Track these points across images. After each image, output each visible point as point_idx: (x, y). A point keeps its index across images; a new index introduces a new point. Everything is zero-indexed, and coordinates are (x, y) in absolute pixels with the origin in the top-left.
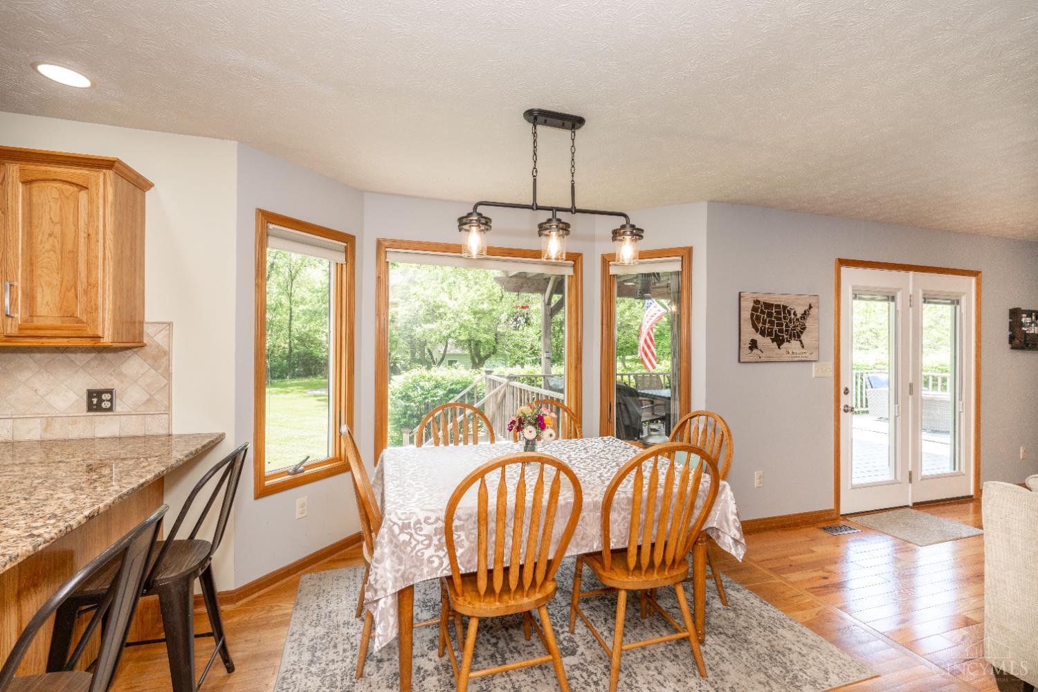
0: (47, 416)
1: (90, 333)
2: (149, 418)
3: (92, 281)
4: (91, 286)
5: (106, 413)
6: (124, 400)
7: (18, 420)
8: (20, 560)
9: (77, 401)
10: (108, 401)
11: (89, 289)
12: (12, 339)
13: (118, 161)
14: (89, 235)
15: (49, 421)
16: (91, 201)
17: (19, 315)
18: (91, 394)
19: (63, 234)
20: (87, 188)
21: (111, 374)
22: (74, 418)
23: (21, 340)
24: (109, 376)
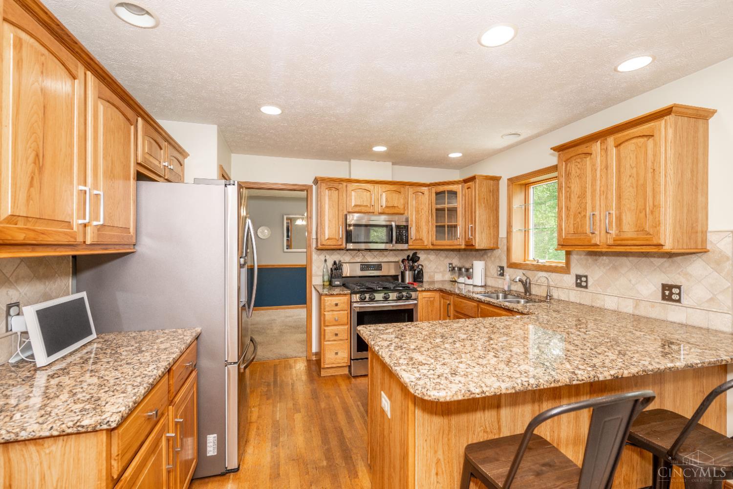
0: (636, 298)
1: (655, 242)
2: (711, 314)
3: (656, 204)
4: (656, 207)
5: (674, 303)
6: (690, 295)
7: (621, 299)
8: (560, 384)
9: (655, 291)
10: (677, 294)
11: (654, 210)
12: (612, 247)
13: (675, 106)
14: (654, 170)
15: (637, 302)
16: (655, 144)
17: (613, 232)
18: (665, 287)
19: (638, 174)
20: (653, 136)
21: (679, 274)
22: (653, 303)
23: (615, 247)
24: (678, 275)
